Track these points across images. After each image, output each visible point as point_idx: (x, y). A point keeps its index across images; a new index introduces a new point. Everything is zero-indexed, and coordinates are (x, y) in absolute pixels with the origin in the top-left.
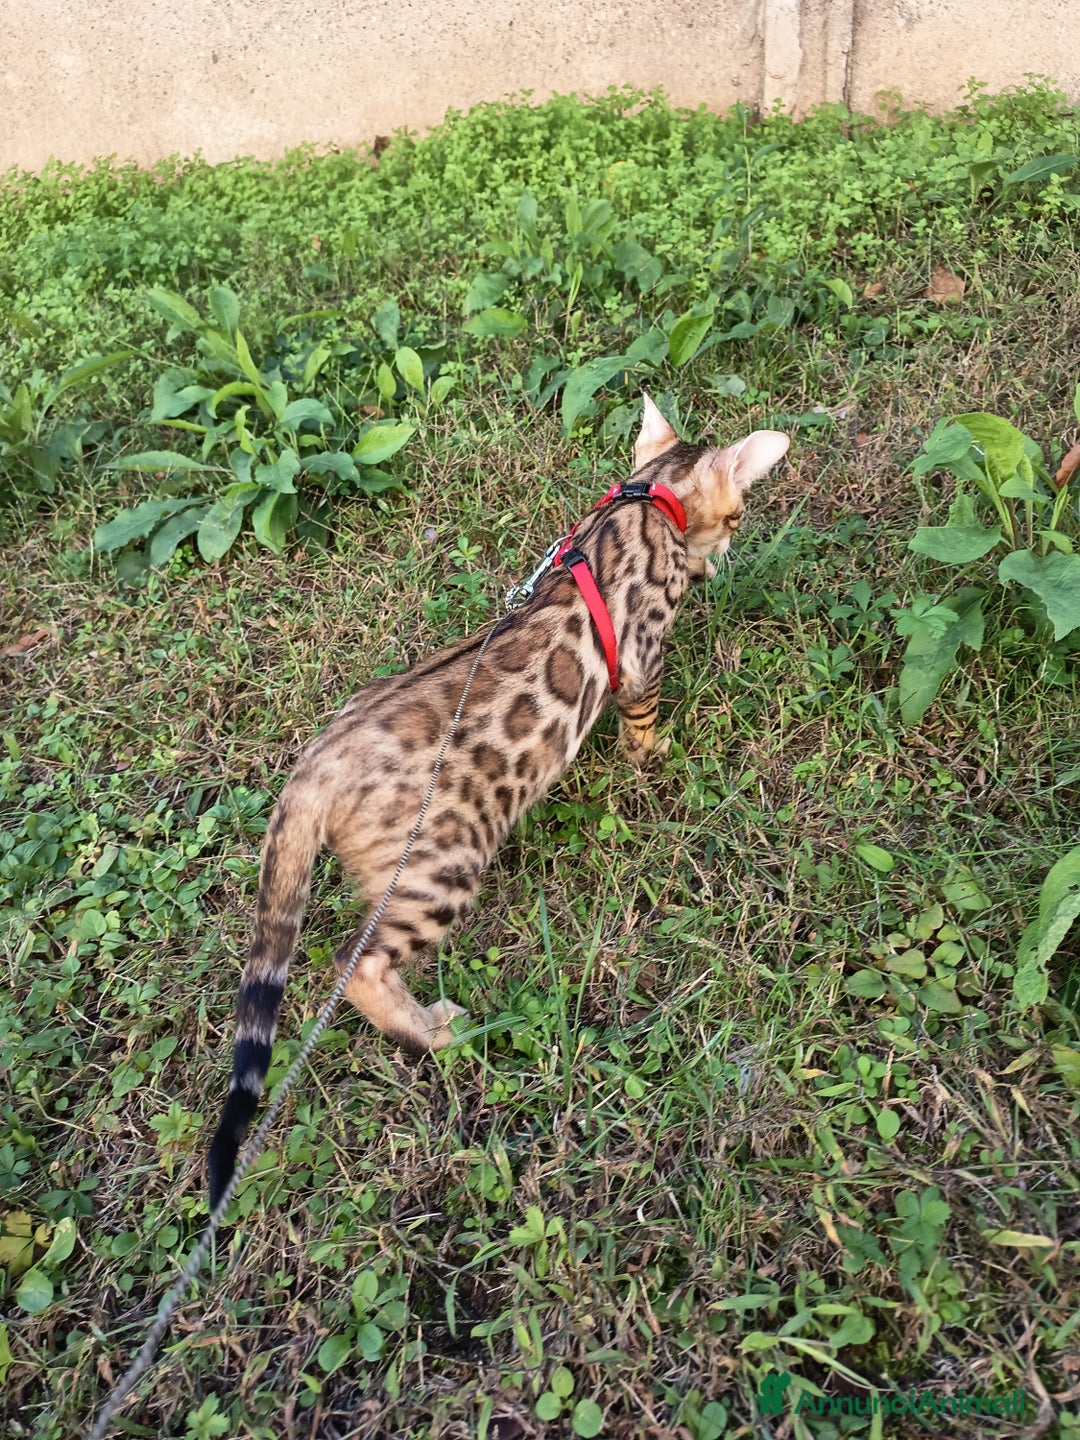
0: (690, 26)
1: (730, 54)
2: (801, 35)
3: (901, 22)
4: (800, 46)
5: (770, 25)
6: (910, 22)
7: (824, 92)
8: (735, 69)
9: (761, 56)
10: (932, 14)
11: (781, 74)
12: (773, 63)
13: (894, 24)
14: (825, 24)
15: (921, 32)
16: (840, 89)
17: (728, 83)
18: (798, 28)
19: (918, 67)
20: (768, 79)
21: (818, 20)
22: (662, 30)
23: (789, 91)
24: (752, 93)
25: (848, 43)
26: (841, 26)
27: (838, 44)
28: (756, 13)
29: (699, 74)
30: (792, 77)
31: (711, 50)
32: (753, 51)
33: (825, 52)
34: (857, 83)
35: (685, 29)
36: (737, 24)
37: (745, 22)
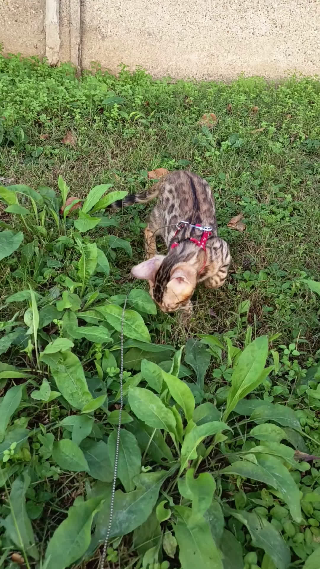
0: (16, 21)
1: (32, 35)
2: (60, 33)
3: (100, 37)
4: (60, 38)
5: (47, 27)
6: (103, 38)
7: (70, 57)
8: (35, 41)
9: (45, 38)
10: (111, 36)
11: (53, 47)
12: (49, 42)
13: (97, 37)
14: (70, 31)
15: (107, 43)
16: (76, 58)
17: (32, 47)
18: (59, 31)
19: (107, 55)
20: (47, 48)
21: (67, 29)
22: (5, 21)
23: (56, 55)
24: (42, 52)
25: (79, 40)
26: (76, 34)
27: (75, 40)
28: (43, 22)
29: (20, 40)
30: (57, 49)
31: (25, 33)
32: (42, 36)
33: (70, 42)
34: (84, 56)
35: (14, 22)
36: (36, 24)
37: (39, 24)
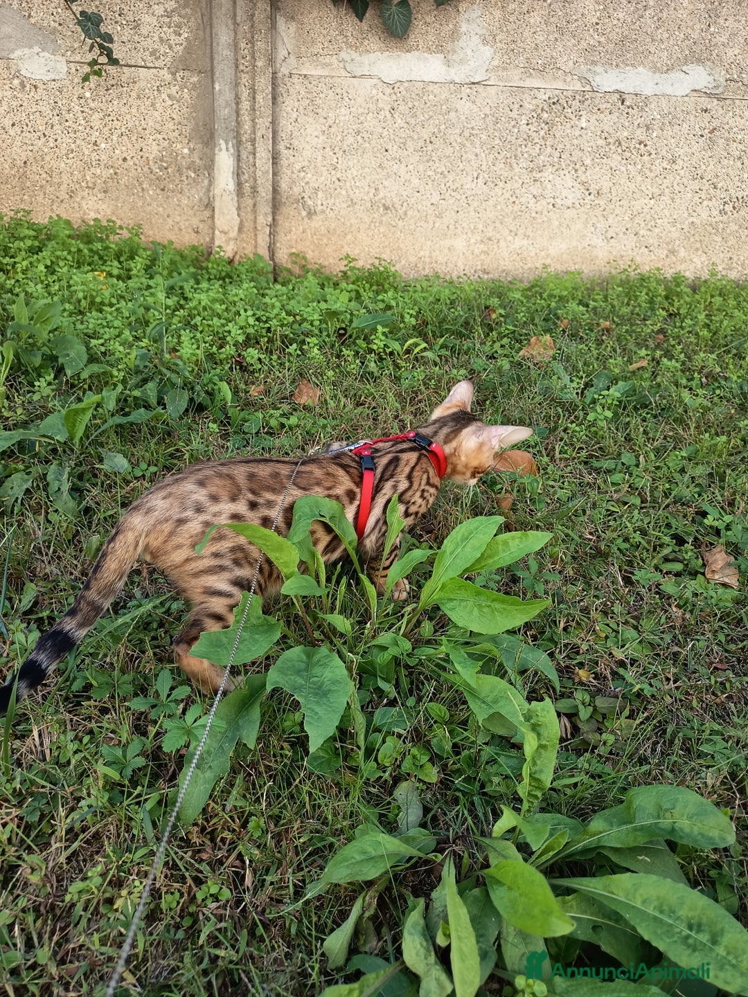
0: (163, 190)
1: (191, 212)
2: (239, 208)
3: (304, 213)
4: (238, 215)
5: (217, 199)
6: (311, 214)
7: (256, 247)
8: (195, 222)
9: (212, 217)
10: (323, 212)
11: (226, 230)
12: (220, 222)
13: (299, 214)
14: (255, 205)
15: (316, 222)
16: (266, 247)
17: (190, 230)
18: (236, 205)
19: (316, 242)
20: (217, 232)
21: (250, 202)
22: (143, 189)
23: (232, 243)
24: (208, 239)
25: (270, 219)
26: (265, 208)
27: (264, 219)
28: (209, 190)
29: (170, 221)
30: (234, 234)
31: (178, 208)
32: (207, 213)
33: (255, 222)
34: (278, 245)
35: (158, 191)
36: (197, 194)
37: (201, 194)
